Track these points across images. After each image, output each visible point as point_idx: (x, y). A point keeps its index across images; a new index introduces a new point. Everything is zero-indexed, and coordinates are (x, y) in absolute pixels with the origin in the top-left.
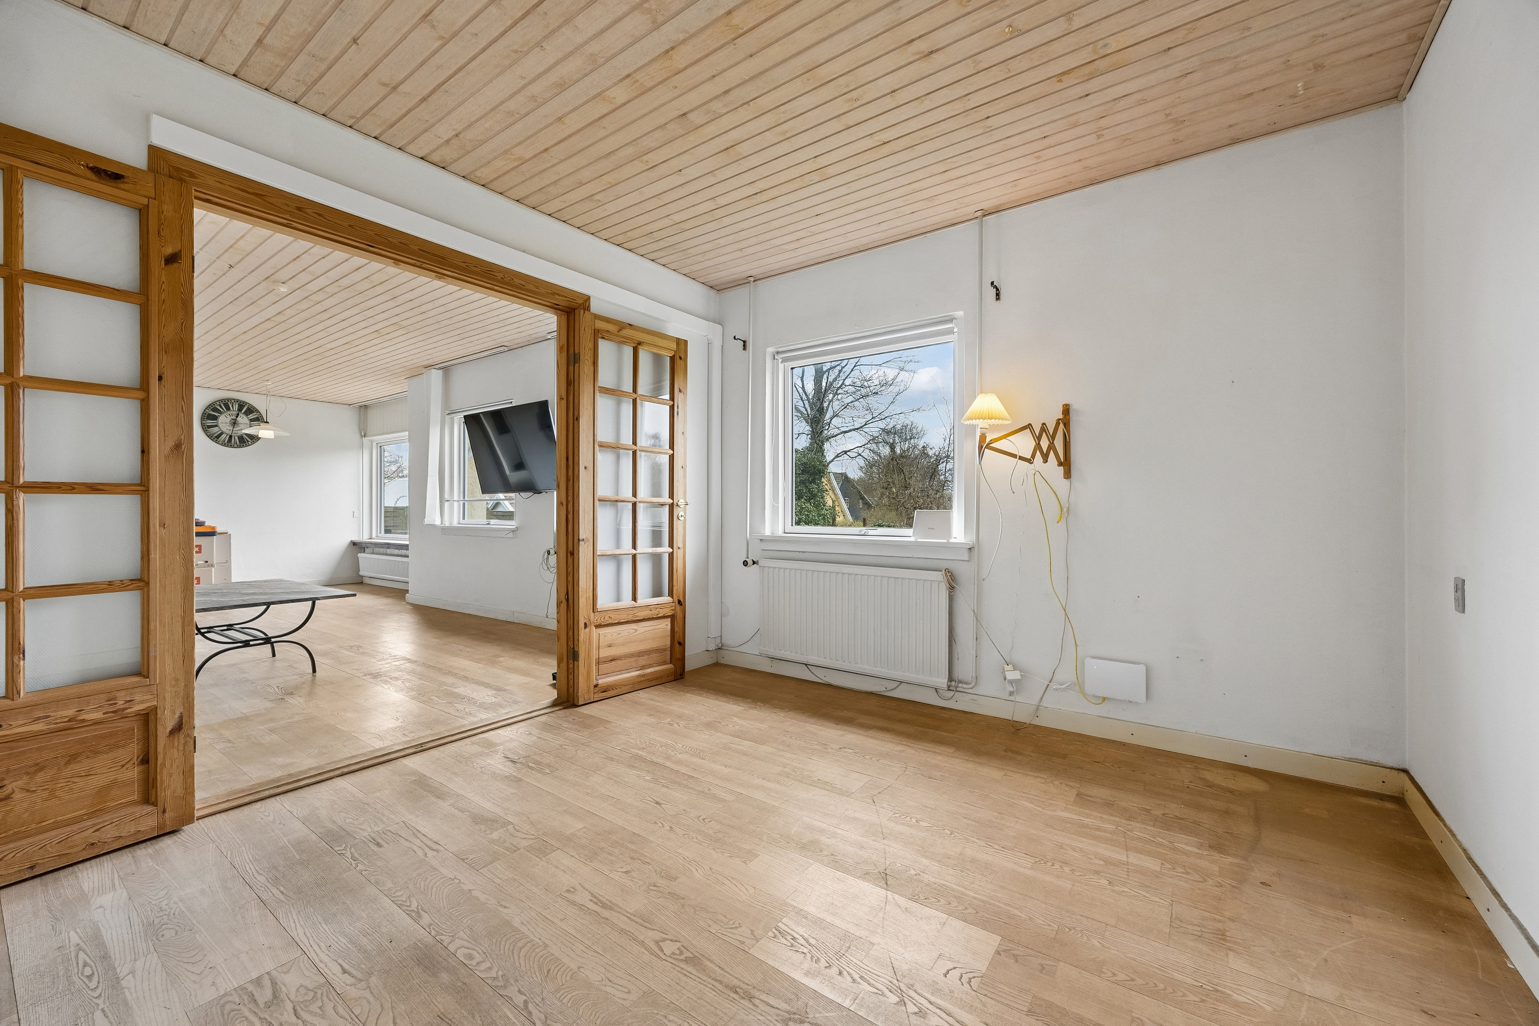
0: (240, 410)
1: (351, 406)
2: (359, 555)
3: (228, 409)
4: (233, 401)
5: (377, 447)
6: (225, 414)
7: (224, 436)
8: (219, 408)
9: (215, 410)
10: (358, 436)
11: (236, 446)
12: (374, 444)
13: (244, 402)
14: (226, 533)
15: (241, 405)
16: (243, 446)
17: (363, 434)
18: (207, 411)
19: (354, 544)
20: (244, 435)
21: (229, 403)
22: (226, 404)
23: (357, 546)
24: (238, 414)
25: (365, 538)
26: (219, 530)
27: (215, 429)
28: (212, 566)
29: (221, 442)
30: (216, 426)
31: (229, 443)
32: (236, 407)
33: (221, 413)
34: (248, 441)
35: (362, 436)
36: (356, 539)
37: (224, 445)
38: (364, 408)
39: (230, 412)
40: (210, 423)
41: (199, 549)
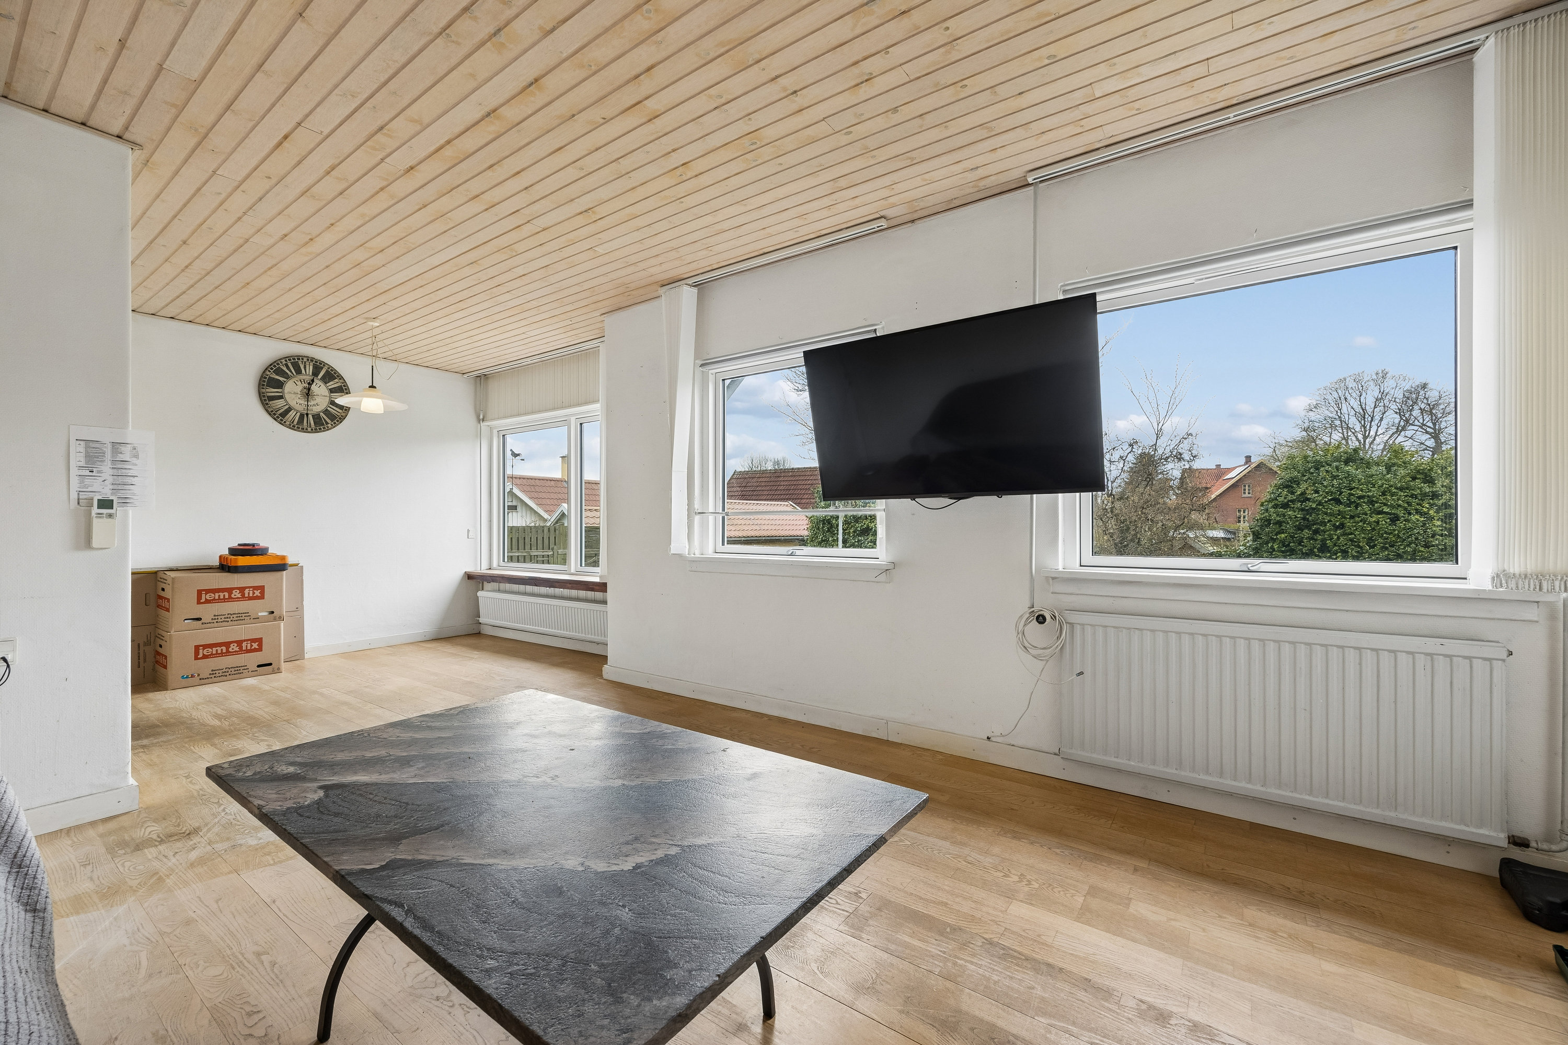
0: (315, 374)
1: (465, 376)
2: (480, 594)
3: (299, 371)
4: (305, 359)
5: (499, 437)
6: (294, 380)
7: (292, 413)
8: (285, 369)
9: (279, 372)
10: (473, 419)
11: (309, 429)
12: (495, 432)
13: (321, 362)
14: (297, 565)
15: (318, 366)
16: (320, 431)
17: (481, 417)
18: (268, 373)
19: (470, 577)
20: (322, 414)
21: (300, 362)
22: (295, 363)
23: (473, 580)
24: (313, 381)
25: (482, 568)
26: (290, 560)
27: (280, 403)
28: (281, 618)
29: (288, 423)
30: (281, 397)
31: (299, 425)
32: (310, 369)
33: (288, 377)
34: (327, 423)
35: (479, 421)
36: (471, 569)
37: (292, 427)
38: (482, 379)
39: (301, 377)
40: (272, 392)
41: (260, 593)
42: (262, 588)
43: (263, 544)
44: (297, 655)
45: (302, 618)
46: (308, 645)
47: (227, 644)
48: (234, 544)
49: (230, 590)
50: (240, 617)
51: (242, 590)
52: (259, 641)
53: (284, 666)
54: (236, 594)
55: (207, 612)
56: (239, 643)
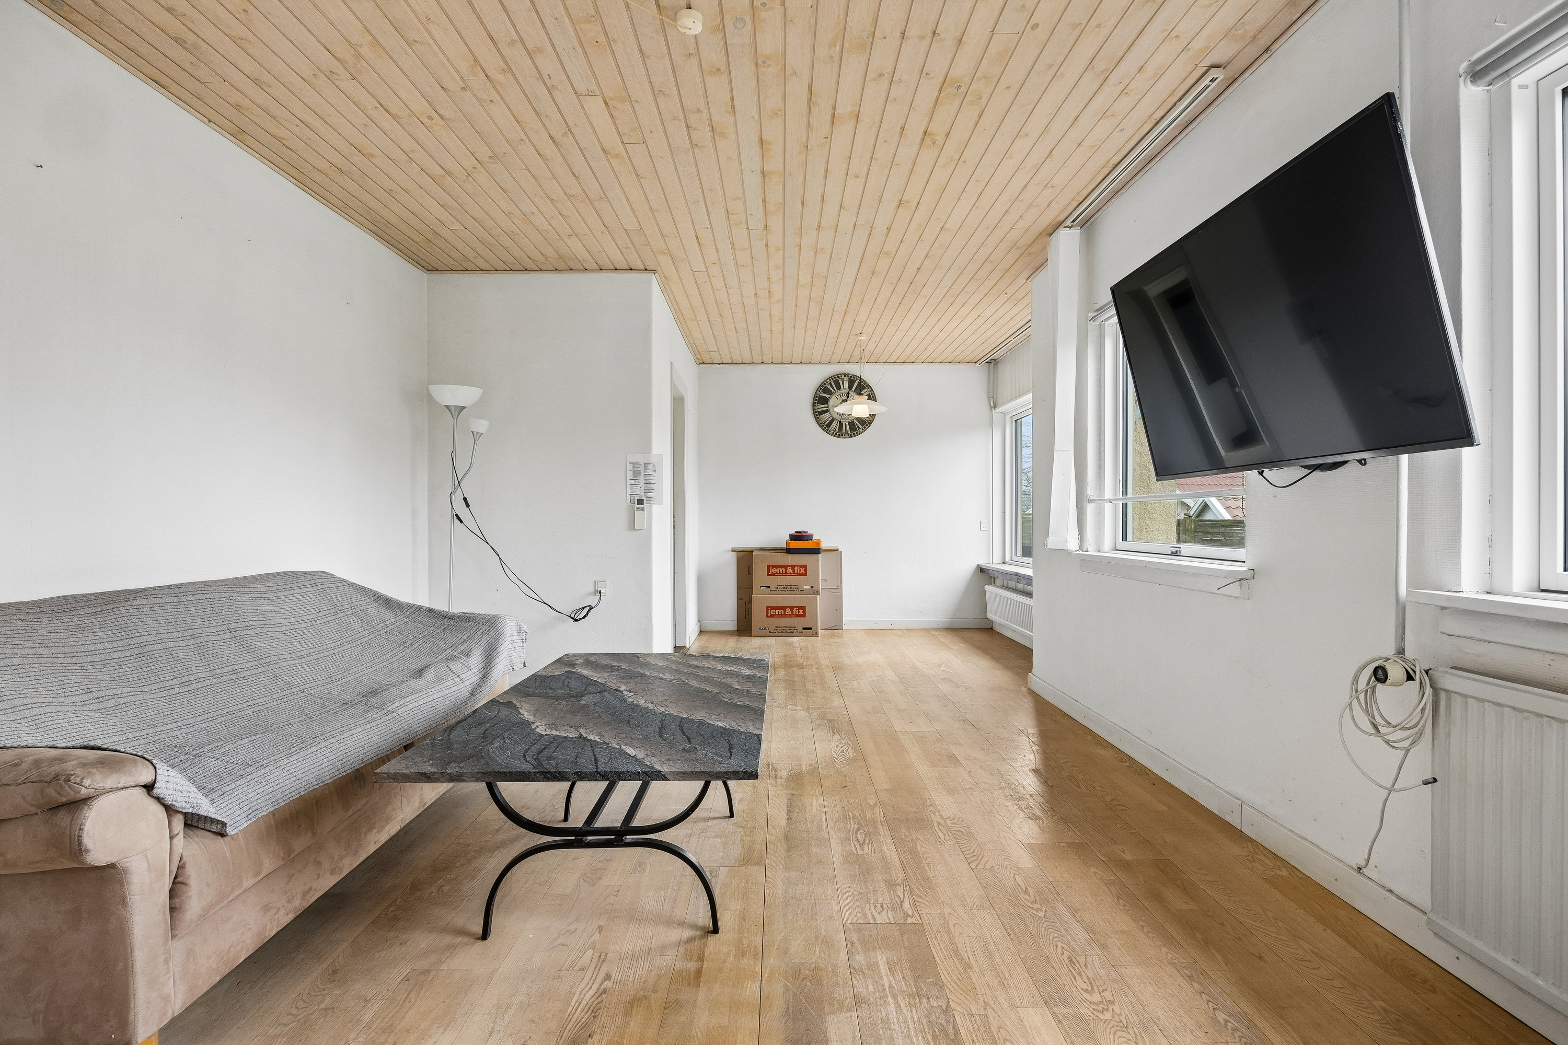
0: (850, 387)
1: (977, 364)
2: (986, 588)
3: (839, 388)
4: (843, 376)
5: (1011, 422)
6: (836, 395)
7: (835, 423)
8: (829, 387)
9: (826, 391)
10: (987, 407)
11: (846, 435)
12: (1008, 417)
13: (855, 376)
14: (837, 550)
15: (852, 379)
16: (854, 435)
17: (992, 404)
18: (818, 392)
19: (981, 570)
20: (855, 421)
21: (839, 380)
22: (836, 381)
23: (984, 574)
24: (849, 393)
25: (994, 564)
26: (824, 545)
27: (826, 416)
28: (818, 592)
29: (832, 432)
30: (827, 411)
31: (839, 432)
32: (846, 384)
33: (831, 394)
34: (859, 428)
35: (991, 408)
36: (984, 563)
37: (835, 435)
38: (992, 364)
39: (840, 392)
40: (821, 407)
41: (803, 571)
42: (805, 567)
43: (810, 532)
44: (836, 626)
45: (841, 595)
46: (846, 618)
47: (784, 608)
48: (793, 532)
49: (786, 567)
50: (793, 589)
51: (793, 567)
52: (803, 608)
53: (820, 632)
54: (790, 570)
55: (774, 581)
56: (792, 608)
